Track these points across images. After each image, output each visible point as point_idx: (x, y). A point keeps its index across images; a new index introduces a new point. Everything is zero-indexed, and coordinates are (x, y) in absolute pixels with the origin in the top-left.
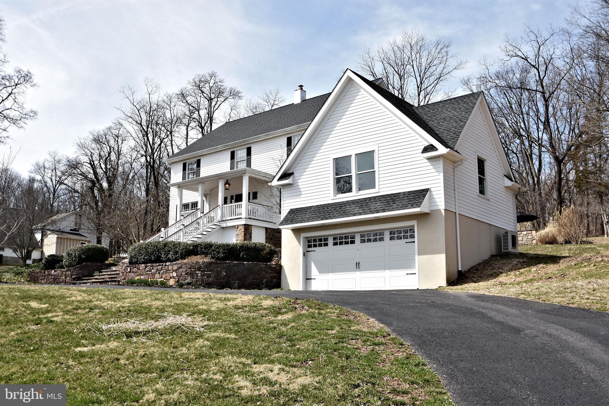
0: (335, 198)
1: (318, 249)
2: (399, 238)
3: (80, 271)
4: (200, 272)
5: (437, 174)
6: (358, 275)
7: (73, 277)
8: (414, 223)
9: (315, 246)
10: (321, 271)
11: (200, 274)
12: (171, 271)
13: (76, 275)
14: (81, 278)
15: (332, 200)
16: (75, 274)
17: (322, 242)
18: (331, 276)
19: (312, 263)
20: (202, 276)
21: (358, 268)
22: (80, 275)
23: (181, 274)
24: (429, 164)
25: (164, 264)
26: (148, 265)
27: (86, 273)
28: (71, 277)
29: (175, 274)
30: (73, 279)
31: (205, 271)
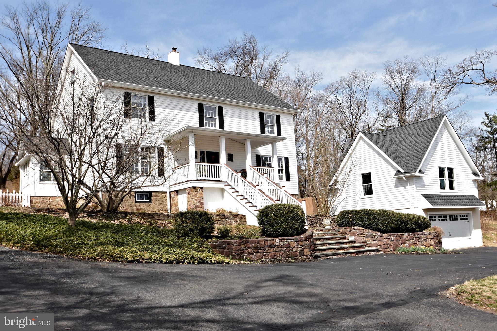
2: (463, 219)
5: (476, 189)
8: (471, 212)
12: (429, 239)
15: (440, 192)
21: (450, 235)
23: (436, 242)
24: (473, 182)
29: (432, 242)
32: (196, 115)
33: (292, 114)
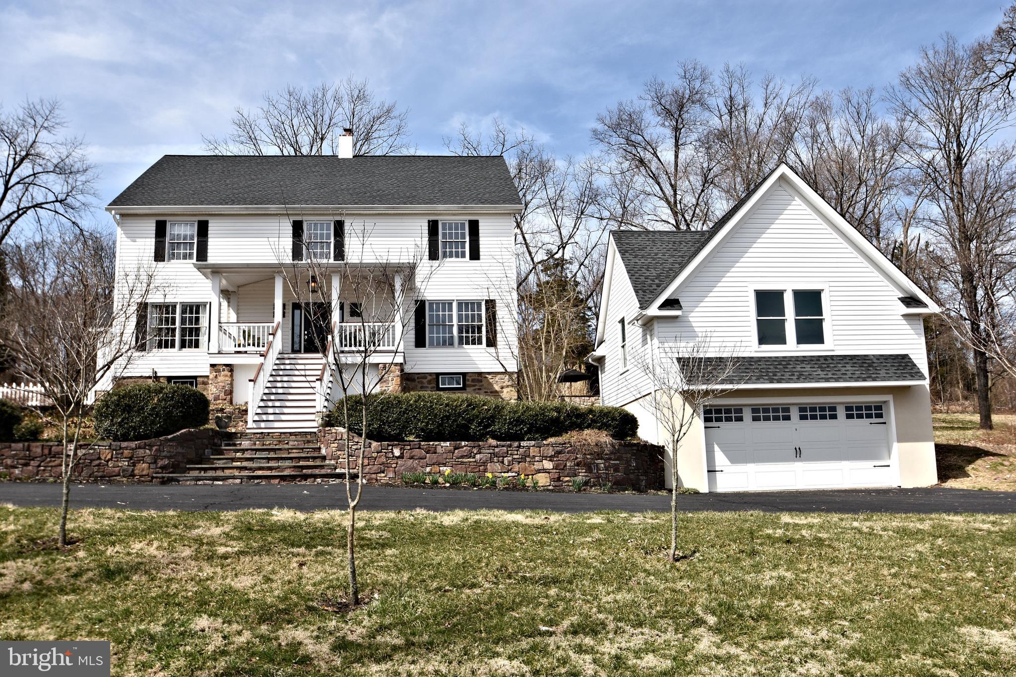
0: (760, 350)
1: (723, 425)
2: (860, 416)
3: (180, 450)
4: (603, 461)
5: (916, 337)
6: (799, 466)
7: (160, 463)
8: (889, 398)
9: (719, 420)
10: (734, 460)
11: (602, 465)
12: (537, 459)
13: (169, 458)
14: (182, 465)
15: (756, 352)
16: (165, 457)
17: (732, 414)
18: (751, 468)
19: (716, 446)
20: (606, 468)
21: (798, 456)
22: (180, 458)
23: (565, 465)
24: (904, 322)
25: (516, 444)
26: (463, 443)
27: (192, 455)
28: (155, 462)
29: (548, 465)
30: (160, 468)
31: (610, 459)
32: (287, 242)
33: (510, 214)
